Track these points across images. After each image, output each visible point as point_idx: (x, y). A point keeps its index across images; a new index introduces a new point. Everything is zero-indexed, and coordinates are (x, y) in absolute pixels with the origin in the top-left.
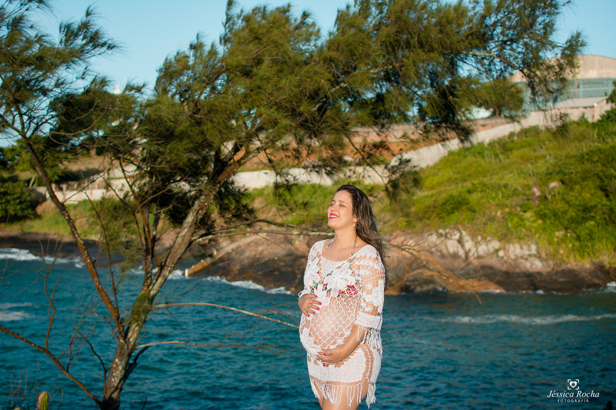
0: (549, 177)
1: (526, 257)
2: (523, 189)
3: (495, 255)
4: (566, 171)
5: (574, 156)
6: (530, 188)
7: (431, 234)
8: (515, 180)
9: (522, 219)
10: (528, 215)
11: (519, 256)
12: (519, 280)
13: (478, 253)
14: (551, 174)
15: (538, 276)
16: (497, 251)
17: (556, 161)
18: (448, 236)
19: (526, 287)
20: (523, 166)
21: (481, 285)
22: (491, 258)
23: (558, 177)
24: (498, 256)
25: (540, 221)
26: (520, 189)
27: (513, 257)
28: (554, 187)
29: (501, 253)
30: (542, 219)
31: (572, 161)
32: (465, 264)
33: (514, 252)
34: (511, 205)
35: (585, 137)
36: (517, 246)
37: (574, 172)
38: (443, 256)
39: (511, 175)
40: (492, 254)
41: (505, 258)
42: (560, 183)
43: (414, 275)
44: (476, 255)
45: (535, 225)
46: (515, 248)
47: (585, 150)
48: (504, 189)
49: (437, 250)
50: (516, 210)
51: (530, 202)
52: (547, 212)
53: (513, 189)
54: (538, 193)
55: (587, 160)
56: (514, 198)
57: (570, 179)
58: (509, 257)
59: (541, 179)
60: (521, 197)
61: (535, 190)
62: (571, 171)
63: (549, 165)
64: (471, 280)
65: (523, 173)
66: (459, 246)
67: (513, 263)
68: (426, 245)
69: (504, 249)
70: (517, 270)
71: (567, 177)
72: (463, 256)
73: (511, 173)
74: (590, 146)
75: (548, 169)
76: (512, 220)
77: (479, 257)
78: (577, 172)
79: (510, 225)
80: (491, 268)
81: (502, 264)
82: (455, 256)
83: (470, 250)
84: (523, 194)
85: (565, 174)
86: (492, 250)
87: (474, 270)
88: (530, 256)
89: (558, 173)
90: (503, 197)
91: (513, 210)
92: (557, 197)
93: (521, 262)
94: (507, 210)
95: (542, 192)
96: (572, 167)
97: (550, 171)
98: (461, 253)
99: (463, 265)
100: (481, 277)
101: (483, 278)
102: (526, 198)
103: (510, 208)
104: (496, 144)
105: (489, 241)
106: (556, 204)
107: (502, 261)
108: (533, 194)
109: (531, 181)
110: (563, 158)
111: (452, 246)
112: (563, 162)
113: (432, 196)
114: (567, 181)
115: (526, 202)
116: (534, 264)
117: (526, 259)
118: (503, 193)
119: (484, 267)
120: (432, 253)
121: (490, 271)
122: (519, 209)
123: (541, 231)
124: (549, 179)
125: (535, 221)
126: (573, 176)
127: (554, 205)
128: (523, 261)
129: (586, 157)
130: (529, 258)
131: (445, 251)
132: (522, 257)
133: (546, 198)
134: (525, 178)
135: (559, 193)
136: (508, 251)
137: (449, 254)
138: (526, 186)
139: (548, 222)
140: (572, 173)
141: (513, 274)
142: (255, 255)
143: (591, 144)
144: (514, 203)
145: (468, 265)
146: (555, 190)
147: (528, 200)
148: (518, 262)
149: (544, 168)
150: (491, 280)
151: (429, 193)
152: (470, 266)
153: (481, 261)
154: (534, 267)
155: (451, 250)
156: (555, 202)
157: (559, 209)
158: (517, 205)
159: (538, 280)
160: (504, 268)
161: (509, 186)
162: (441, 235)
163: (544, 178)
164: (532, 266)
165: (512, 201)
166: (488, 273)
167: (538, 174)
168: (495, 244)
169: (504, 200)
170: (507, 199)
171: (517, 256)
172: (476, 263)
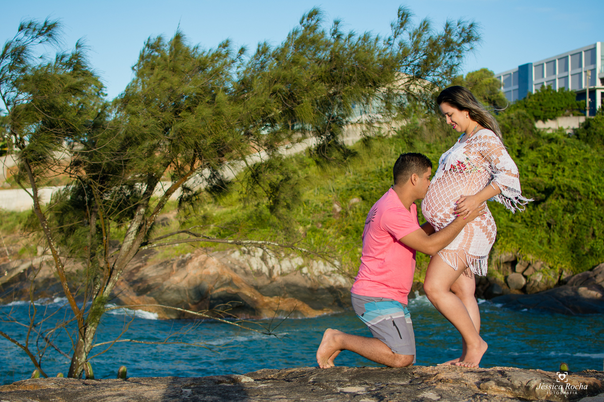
0: (349, 192)
1: (329, 273)
2: (324, 205)
3: (299, 272)
4: (366, 187)
5: (373, 172)
6: (331, 204)
7: (234, 252)
8: (315, 196)
9: (324, 236)
10: (331, 231)
11: (323, 272)
12: (324, 296)
13: (281, 270)
14: (351, 190)
15: (342, 293)
16: (301, 268)
17: (356, 177)
18: (252, 253)
19: (331, 303)
20: (322, 182)
21: (286, 302)
22: (295, 275)
23: (358, 193)
24: (301, 273)
25: (342, 237)
26: (321, 205)
27: (316, 274)
28: (355, 204)
29: (305, 270)
30: (344, 236)
31: (372, 177)
32: (269, 281)
33: (317, 268)
34: (313, 221)
35: (382, 153)
36: (321, 262)
37: (374, 188)
38: (246, 273)
39: (312, 191)
40: (296, 271)
41: (309, 275)
42: (361, 199)
43: (218, 293)
44: (280, 273)
45: (338, 241)
46: (318, 265)
47: (383, 165)
48: (305, 205)
49: (241, 267)
50: (318, 226)
51: (332, 218)
52: (349, 228)
53: (314, 205)
54: (339, 210)
55: (387, 176)
56: (315, 215)
57: (371, 194)
58: (312, 274)
59: (341, 195)
60: (322, 213)
61: (336, 206)
62: (371, 187)
63: (349, 181)
64: (276, 297)
65: (323, 189)
66: (262, 262)
67: (316, 280)
68: (229, 262)
69: (308, 265)
70: (321, 286)
71: (367, 193)
72: (267, 274)
73: (311, 189)
74: (389, 162)
75: (347, 185)
76: (314, 237)
77: (282, 274)
78: (377, 188)
79: (313, 241)
80: (295, 285)
81: (306, 281)
82: (259, 273)
83: (273, 267)
84: (324, 211)
85: (365, 191)
86: (295, 267)
87: (279, 287)
88: (333, 272)
89: (358, 189)
90: (304, 214)
91: (315, 226)
92: (359, 213)
93: (325, 279)
94: (309, 226)
95: (343, 208)
96: (372, 183)
97: (350, 187)
98: (265, 269)
99: (267, 282)
100: (285, 294)
101: (287, 295)
102: (328, 214)
103: (312, 224)
104: (294, 160)
105: (293, 257)
106: (357, 221)
107: (306, 278)
108: (334, 210)
109: (331, 197)
110: (363, 174)
111: (255, 263)
112: (362, 177)
113: (232, 213)
114: (367, 197)
115: (327, 218)
116: (338, 280)
117: (330, 276)
118: (304, 210)
119: (288, 285)
120: (235, 271)
121: (295, 288)
122: (320, 225)
123: (344, 247)
124: (349, 195)
125: (338, 237)
126: (373, 191)
127: (355, 221)
128: (327, 277)
129: (386, 173)
130: (332, 275)
131: (248, 268)
132: (325, 274)
133: (347, 214)
134: (325, 195)
135: (360, 209)
136: (312, 268)
137: (253, 271)
138: (327, 202)
139: (350, 239)
140: (372, 189)
141: (318, 290)
142: (50, 275)
143: (389, 160)
144: (315, 220)
145: (272, 282)
146: (357, 206)
147: (329, 216)
148: (322, 278)
149: (344, 184)
150: (295, 297)
151: (229, 209)
152: (274, 283)
153: (284, 277)
154: (338, 283)
155: (255, 267)
156: (356, 218)
157: (360, 225)
158: (319, 221)
159: (342, 296)
160: (308, 286)
161: (310, 202)
162: (244, 252)
163: (344, 194)
164: (336, 282)
165: (313, 217)
166: (292, 290)
167: (338, 190)
168: (298, 261)
169: (306, 216)
170: (309, 215)
171: (320, 272)
172: (280, 280)
